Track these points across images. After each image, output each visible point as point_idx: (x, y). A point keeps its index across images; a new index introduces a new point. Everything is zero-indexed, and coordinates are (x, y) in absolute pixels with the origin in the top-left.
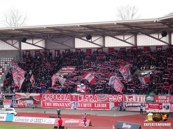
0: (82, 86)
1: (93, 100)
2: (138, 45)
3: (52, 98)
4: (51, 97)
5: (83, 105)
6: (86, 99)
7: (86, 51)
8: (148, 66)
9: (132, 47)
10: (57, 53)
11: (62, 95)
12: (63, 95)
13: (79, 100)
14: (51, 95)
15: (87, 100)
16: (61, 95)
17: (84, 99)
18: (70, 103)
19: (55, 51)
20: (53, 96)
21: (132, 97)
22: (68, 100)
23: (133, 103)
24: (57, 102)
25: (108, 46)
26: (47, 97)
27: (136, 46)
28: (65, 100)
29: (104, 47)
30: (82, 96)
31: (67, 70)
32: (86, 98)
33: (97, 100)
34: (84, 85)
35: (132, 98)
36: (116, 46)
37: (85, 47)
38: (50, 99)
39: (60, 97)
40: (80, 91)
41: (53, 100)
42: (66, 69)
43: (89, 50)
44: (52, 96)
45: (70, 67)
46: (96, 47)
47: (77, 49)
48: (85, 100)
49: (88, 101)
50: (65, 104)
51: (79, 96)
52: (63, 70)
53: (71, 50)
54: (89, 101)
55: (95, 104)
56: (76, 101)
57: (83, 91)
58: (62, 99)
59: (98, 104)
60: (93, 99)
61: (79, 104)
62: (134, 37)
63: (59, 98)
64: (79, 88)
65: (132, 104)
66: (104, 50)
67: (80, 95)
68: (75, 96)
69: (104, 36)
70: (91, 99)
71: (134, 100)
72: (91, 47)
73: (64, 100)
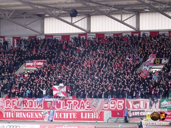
0: (61, 87)
1: (79, 109)
2: (141, 29)
3: (14, 106)
4: (13, 104)
5: (63, 115)
6: (68, 107)
8: (158, 60)
9: (132, 32)
10: (17, 42)
11: (30, 101)
12: (31, 101)
13: (57, 108)
14: (13, 101)
15: (69, 108)
16: (29, 100)
17: (64, 107)
18: (42, 113)
19: (14, 38)
20: (17, 102)
21: (138, 102)
22: (40, 107)
23: (140, 111)
24: (22, 112)
25: (95, 31)
26: (7, 104)
28: (34, 108)
29: (89, 32)
30: (62, 102)
31: (33, 66)
32: (67, 105)
33: (84, 108)
34: (65, 85)
35: (138, 105)
36: (107, 31)
37: (60, 32)
38: (11, 107)
39: (28, 104)
40: (58, 95)
41: (16, 108)
42: (31, 64)
43: (66, 37)
44: (14, 103)
45: (39, 62)
46: (77, 32)
47: (46, 36)
48: (66, 108)
49: (70, 109)
50: (34, 115)
51: (57, 102)
52: (27, 66)
53: (37, 37)
54: (72, 109)
55: (82, 114)
56: (52, 109)
57: (62, 95)
58: (30, 106)
59: (86, 114)
60: (79, 107)
61: (56, 114)
62: (135, 17)
63: (26, 106)
64: (56, 90)
65: (138, 112)
66: (89, 37)
67: (59, 101)
68: (51, 102)
69: (88, 16)
70: (75, 106)
71: (142, 107)
72: (68, 32)
73: (33, 109)
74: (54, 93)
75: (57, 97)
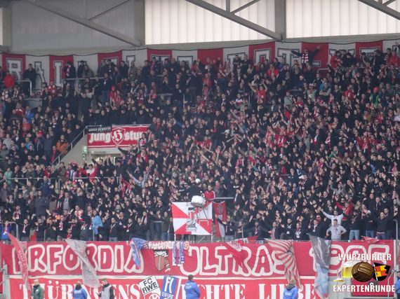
0: (197, 207)
1: (252, 272)
3: (55, 264)
4: (53, 260)
6: (218, 267)
7: (196, 58)
11: (103, 250)
12: (108, 251)
13: (186, 269)
14: (53, 251)
15: (223, 268)
16: (101, 247)
17: (208, 267)
18: (141, 285)
19: (53, 58)
20: (64, 252)
22: (134, 269)
25: (299, 35)
26: (34, 258)
28: (117, 270)
29: (282, 38)
30: (201, 251)
31: (112, 143)
32: (216, 262)
33: (267, 270)
36: (336, 33)
37: (192, 40)
38: (47, 268)
39: (96, 258)
40: (189, 230)
41: (61, 270)
42: (107, 138)
43: (211, 54)
44: (56, 255)
45: (128, 130)
46: (245, 38)
47: (153, 51)
48: (213, 270)
49: (226, 272)
51: (185, 252)
52: (95, 143)
53: (125, 54)
54: (230, 274)
55: (262, 287)
56: (170, 274)
57: (200, 231)
58: (103, 266)
59: (274, 287)
60: (252, 267)
64: (181, 215)
66: (281, 52)
67: (191, 249)
68: (167, 251)
70: (240, 265)
72: (218, 39)
73: (112, 273)
74: (178, 223)
75: (184, 236)
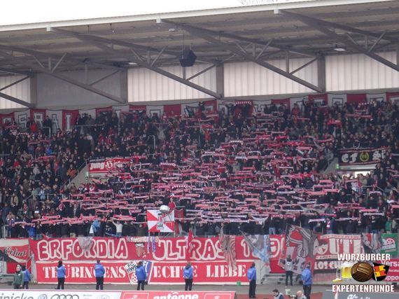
0: (164, 213)
1: (202, 257)
2: (328, 89)
3: (67, 253)
4: (66, 250)
5: (168, 272)
6: (179, 254)
7: (162, 110)
8: (364, 153)
9: (311, 96)
10: (71, 120)
11: (100, 243)
12: (103, 243)
13: (157, 256)
14: (66, 244)
15: (182, 255)
16: (98, 241)
17: (172, 254)
18: (126, 267)
19: (65, 112)
20: (73, 244)
21: (326, 242)
22: (121, 256)
23: (329, 261)
24: (84, 265)
25: (233, 95)
26: (53, 249)
27: (323, 94)
28: (110, 257)
29: (221, 96)
30: (167, 243)
31: (105, 169)
32: (177, 250)
33: (212, 256)
35: (325, 247)
36: (258, 93)
37: (160, 99)
38: (62, 256)
39: (96, 248)
40: (158, 229)
41: (71, 257)
42: (102, 166)
43: (172, 108)
44: (68, 247)
45: (117, 160)
46: (196, 97)
47: (133, 106)
48: (175, 256)
49: (184, 257)
50: (110, 271)
51: (156, 244)
52: (94, 170)
53: (114, 108)
54: (187, 259)
55: (209, 268)
56: (146, 259)
57: (166, 229)
58: (101, 254)
59: (217, 267)
60: (201, 254)
61: (155, 268)
62: (315, 64)
63: (93, 254)
64: (153, 218)
65: (326, 263)
66: (221, 107)
67: (160, 242)
68: (144, 243)
69: (219, 64)
70: (194, 252)
71: (333, 250)
72: (178, 98)
73: (107, 259)
74: (151, 224)
75: (155, 233)
